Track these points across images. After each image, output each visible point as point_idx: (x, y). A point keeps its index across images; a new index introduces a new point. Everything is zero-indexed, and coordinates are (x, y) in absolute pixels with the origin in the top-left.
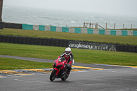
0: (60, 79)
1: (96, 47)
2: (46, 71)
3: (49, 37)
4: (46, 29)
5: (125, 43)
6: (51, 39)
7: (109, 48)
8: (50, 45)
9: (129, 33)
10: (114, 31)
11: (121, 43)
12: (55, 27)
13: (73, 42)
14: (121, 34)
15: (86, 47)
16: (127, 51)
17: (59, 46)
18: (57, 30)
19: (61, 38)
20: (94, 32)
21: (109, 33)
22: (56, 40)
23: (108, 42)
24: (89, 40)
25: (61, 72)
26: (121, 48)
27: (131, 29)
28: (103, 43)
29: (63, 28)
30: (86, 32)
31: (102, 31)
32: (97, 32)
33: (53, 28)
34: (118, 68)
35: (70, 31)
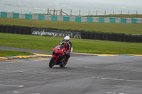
0: (59, 66)
1: (60, 35)
2: (8, 59)
3: (12, 24)
4: (8, 16)
5: (91, 30)
6: (14, 27)
7: (73, 36)
8: (13, 33)
9: (95, 20)
10: (79, 18)
11: (86, 30)
12: (18, 14)
13: (37, 29)
14: (86, 21)
15: (50, 34)
16: (93, 38)
17: (22, 33)
18: (20, 17)
19: (25, 25)
20: (59, 19)
21: (74, 20)
22: (19, 27)
23: (73, 29)
24: (53, 28)
25: (59, 59)
26: (86, 35)
27: (97, 16)
28: (68, 31)
29: (26, 15)
30: (50, 19)
31: (67, 18)
32: (62, 19)
33: (16, 15)
34: (83, 55)
35: (33, 18)
